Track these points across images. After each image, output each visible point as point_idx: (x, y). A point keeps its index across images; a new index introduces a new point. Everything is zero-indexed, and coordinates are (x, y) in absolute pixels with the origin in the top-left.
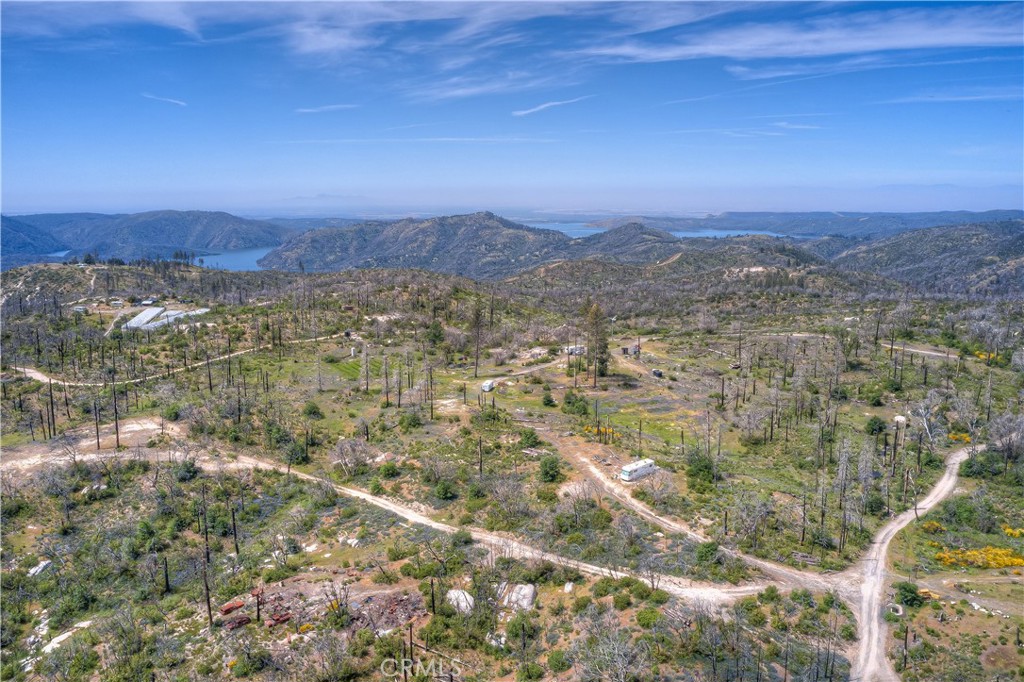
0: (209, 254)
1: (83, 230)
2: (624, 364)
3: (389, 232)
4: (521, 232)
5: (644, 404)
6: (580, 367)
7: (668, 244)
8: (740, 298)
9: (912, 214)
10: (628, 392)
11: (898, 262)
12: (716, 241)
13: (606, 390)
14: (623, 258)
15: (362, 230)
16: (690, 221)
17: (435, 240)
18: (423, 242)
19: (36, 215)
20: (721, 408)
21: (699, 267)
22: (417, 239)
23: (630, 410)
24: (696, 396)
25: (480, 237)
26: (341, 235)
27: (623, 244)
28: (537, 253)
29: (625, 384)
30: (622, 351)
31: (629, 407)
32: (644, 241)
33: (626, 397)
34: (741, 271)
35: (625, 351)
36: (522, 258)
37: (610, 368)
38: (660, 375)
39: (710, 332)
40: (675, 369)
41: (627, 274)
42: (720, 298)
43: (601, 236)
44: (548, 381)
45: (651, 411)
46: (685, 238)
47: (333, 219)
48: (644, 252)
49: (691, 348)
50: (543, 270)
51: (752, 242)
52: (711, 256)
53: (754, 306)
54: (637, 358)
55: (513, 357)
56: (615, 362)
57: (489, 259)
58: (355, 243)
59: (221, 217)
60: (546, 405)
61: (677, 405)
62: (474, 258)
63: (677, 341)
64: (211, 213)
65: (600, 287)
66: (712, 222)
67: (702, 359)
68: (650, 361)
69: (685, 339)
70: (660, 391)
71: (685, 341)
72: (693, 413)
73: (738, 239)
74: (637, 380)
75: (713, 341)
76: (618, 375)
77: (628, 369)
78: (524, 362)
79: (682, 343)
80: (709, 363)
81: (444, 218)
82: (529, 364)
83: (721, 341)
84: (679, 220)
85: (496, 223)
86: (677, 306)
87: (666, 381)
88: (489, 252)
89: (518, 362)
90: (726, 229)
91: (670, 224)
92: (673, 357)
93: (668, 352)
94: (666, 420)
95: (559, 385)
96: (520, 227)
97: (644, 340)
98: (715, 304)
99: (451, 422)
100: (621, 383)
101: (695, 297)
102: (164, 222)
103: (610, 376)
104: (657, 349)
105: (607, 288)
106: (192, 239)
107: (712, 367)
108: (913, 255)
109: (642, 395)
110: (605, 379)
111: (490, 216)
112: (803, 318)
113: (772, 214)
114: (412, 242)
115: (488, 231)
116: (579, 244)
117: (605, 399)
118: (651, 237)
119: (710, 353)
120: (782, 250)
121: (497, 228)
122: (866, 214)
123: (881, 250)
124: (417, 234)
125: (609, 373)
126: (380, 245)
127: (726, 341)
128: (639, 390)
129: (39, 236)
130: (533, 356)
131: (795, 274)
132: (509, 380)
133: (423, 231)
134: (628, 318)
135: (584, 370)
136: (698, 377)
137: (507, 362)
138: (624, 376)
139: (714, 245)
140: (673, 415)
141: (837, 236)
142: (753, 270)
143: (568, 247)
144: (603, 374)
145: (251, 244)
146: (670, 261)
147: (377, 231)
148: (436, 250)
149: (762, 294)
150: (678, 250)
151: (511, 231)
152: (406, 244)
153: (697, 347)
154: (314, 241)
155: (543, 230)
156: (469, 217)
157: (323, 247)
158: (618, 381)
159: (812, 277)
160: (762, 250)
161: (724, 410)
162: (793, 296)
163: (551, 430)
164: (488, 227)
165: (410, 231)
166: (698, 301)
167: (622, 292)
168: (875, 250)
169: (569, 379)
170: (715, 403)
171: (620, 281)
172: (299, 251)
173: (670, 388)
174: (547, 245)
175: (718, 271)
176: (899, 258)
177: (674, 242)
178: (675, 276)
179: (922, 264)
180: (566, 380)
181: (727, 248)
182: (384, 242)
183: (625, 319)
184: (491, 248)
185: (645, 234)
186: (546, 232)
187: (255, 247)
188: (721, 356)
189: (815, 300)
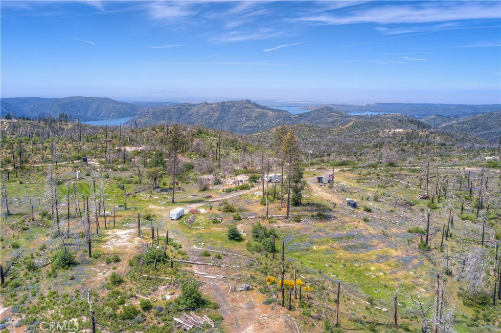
0: (99, 120)
1: (34, 106)
2: (318, 193)
3: (194, 109)
4: (265, 111)
5: (339, 239)
6: (275, 195)
7: (345, 118)
8: (394, 146)
9: (479, 106)
10: (321, 224)
11: (476, 130)
12: (372, 117)
13: (298, 221)
14: (319, 125)
15: (180, 108)
16: (357, 107)
17: (218, 114)
18: (212, 115)
19: (12, 98)
20: (425, 247)
21: (364, 129)
22: (209, 113)
23: (323, 247)
24: (394, 230)
25: (243, 113)
26: (168, 111)
27: (321, 118)
28: (274, 122)
29: (319, 215)
30: (317, 180)
31: (323, 243)
32: (332, 116)
33: (320, 230)
34: (390, 131)
35: (320, 180)
36: (265, 124)
37: (304, 196)
38: (354, 205)
39: (392, 165)
40: (368, 199)
41: (322, 133)
42: (381, 145)
43: (309, 113)
44: (241, 210)
45: (346, 249)
46: (354, 116)
47: (166, 103)
48: (332, 122)
49: (378, 178)
50: (274, 129)
51: (392, 118)
52: (371, 123)
53: (403, 150)
54: (331, 187)
55: (218, 182)
56: (310, 191)
57: (247, 125)
58: (176, 115)
59: (107, 100)
60: (231, 238)
61: (375, 241)
62: (239, 124)
63: (365, 171)
64: (101, 98)
65: (307, 139)
66: (369, 107)
67: (390, 189)
68: (343, 190)
69: (372, 170)
70: (355, 223)
71: (372, 172)
72: (394, 253)
73: (384, 116)
74: (331, 210)
75: (397, 172)
76: (312, 205)
77: (322, 198)
78: (226, 188)
79: (369, 174)
80: (397, 192)
81: (224, 103)
82: (229, 191)
83: (403, 172)
84: (351, 106)
85: (252, 106)
86: (354, 150)
87: (360, 211)
88: (248, 121)
89: (220, 188)
90: (376, 112)
91: (346, 108)
92: (363, 186)
93: (358, 182)
94: (365, 261)
95: (250, 215)
96: (264, 108)
97: (337, 170)
98: (378, 149)
99: (108, 263)
100: (315, 213)
101: (365, 144)
102: (76, 103)
103: (304, 205)
104: (348, 179)
105: (311, 140)
106: (91, 112)
107: (402, 196)
108: (485, 126)
109: (337, 228)
110: (299, 208)
111: (248, 101)
112: (438, 158)
113: (401, 104)
114: (206, 115)
115: (247, 110)
116: (297, 117)
117: (298, 231)
118: (336, 114)
119: (397, 183)
120: (412, 121)
121: (252, 108)
122: (453, 105)
123: (466, 123)
124: (209, 111)
125: (304, 201)
126: (189, 116)
127: (408, 173)
128: (334, 221)
129: (11, 109)
130: (234, 183)
131: (423, 133)
132: (203, 207)
133: (212, 109)
134: (323, 156)
135: (278, 199)
136: (392, 208)
137: (211, 188)
138: (318, 205)
139: (371, 119)
140: (373, 254)
141: (439, 115)
142: (397, 130)
143: (290, 119)
144: (297, 203)
145: (122, 115)
146: (347, 126)
147: (188, 109)
148: (219, 119)
149: (408, 143)
150: (352, 121)
151: (260, 110)
152: (203, 116)
153: (384, 178)
154: (154, 113)
155: (277, 110)
156: (237, 102)
157: (159, 117)
158: (312, 211)
159: (433, 135)
160: (400, 121)
161: (429, 249)
162: (428, 144)
163: (225, 279)
164: (247, 108)
165: (205, 109)
166: (366, 147)
167: (320, 142)
168: (463, 123)
169: (263, 207)
170: (418, 240)
171: (318, 137)
172: (146, 119)
173: (365, 220)
174: (279, 118)
175: (376, 131)
176: (477, 128)
177: (349, 117)
178: (350, 134)
179: (491, 131)
180: (259, 209)
181: (379, 120)
182: (191, 115)
183: (321, 157)
184: (249, 118)
185: (333, 112)
186: (279, 111)
187: (124, 116)
188: (407, 187)
189: (443, 147)
